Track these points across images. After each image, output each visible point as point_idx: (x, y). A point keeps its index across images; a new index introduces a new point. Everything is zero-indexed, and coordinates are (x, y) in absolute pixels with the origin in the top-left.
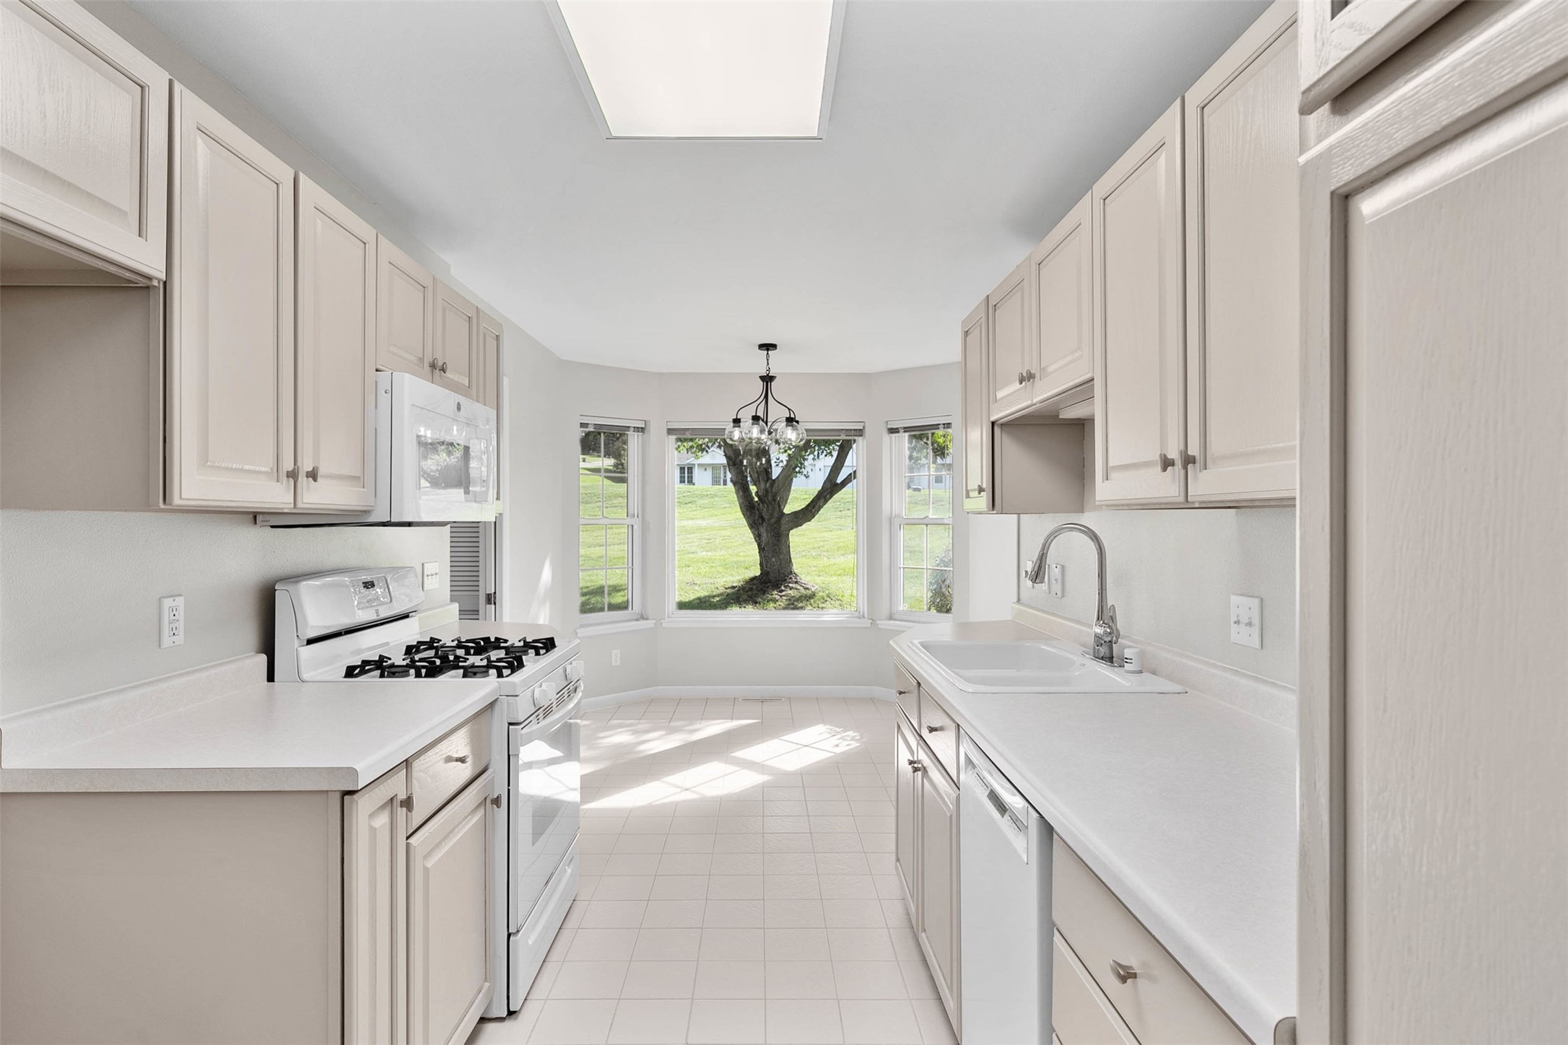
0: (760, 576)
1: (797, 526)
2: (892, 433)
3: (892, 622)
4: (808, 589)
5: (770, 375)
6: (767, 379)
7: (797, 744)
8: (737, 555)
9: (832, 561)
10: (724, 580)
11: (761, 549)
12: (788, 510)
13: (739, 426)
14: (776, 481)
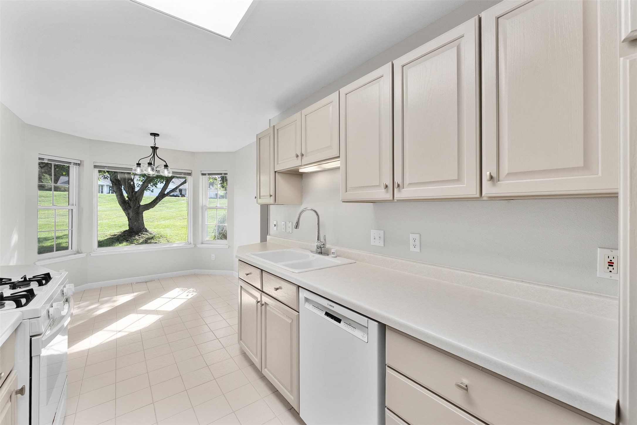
0: (128, 230)
1: (147, 210)
2: (203, 175)
3: (203, 245)
4: (152, 234)
5: (156, 146)
6: (154, 149)
7: (169, 298)
8: (114, 222)
9: (159, 223)
10: (110, 232)
11: (129, 219)
12: (142, 203)
13: (140, 167)
14: (138, 192)
